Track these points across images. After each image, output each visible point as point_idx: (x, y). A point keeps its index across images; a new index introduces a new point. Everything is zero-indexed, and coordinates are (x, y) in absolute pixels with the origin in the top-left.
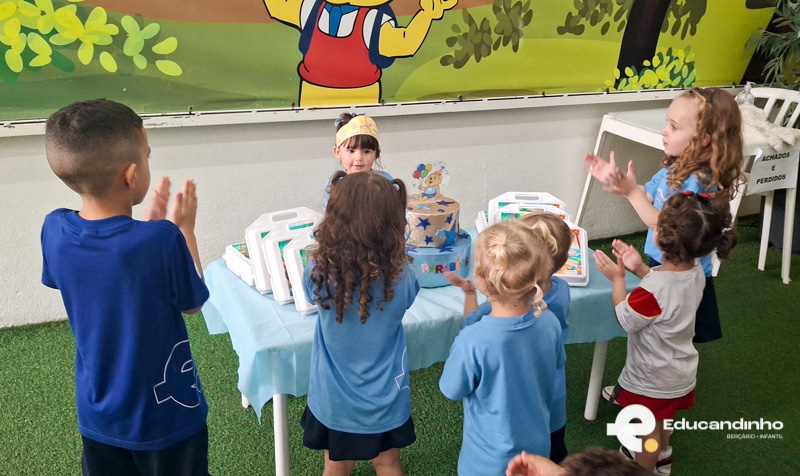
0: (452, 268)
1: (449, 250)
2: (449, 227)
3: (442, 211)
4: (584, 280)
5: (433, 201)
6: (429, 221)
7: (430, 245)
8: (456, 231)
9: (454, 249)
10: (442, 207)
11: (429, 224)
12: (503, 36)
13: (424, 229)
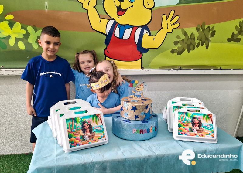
0: (148, 131)
1: (146, 122)
2: (147, 111)
3: (143, 103)
4: (215, 140)
5: (140, 99)
6: (137, 108)
7: (137, 119)
8: (151, 113)
9: (149, 122)
10: (144, 101)
11: (137, 109)
12: (201, 41)
13: (135, 111)
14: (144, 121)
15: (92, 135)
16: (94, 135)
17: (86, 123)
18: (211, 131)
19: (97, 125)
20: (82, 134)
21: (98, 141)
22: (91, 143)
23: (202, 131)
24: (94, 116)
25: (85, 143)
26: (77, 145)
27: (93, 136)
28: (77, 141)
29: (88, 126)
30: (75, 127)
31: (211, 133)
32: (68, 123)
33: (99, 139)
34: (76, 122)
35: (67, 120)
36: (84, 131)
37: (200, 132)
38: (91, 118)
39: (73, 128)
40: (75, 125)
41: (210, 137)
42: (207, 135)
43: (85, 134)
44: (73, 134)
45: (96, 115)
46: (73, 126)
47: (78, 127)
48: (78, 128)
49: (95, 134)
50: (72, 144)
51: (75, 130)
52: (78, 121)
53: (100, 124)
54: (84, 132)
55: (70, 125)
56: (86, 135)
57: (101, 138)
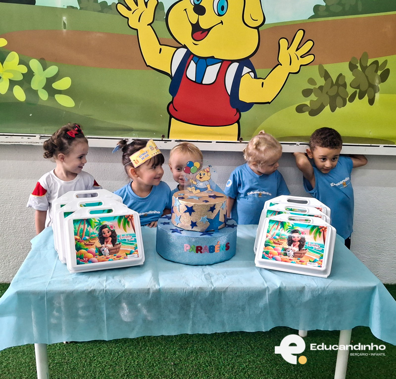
0: (212, 249)
1: (210, 234)
2: (213, 215)
3: (207, 202)
6: (194, 208)
11: (194, 211)
12: (358, 90)
13: (190, 215)
14: (207, 232)
15: (115, 247)
16: (119, 248)
17: (107, 229)
18: (319, 255)
19: (125, 233)
20: (99, 245)
21: (125, 258)
22: (112, 260)
23: (302, 255)
24: (121, 217)
25: (103, 259)
26: (89, 261)
27: (118, 250)
28: (90, 255)
29: (110, 233)
30: (88, 234)
31: (318, 259)
32: (77, 226)
33: (127, 255)
34: (90, 225)
35: (75, 221)
36: (102, 239)
37: (300, 257)
38: (116, 220)
39: (84, 234)
40: (89, 230)
41: (315, 266)
42: (310, 261)
43: (103, 245)
44: (83, 243)
45: (124, 216)
46: (85, 230)
47: (93, 233)
48: (93, 235)
49: (120, 246)
50: (81, 259)
51: (87, 238)
52: (93, 224)
53: (130, 231)
54: (102, 243)
55: (80, 229)
56: (106, 247)
57: (130, 254)
